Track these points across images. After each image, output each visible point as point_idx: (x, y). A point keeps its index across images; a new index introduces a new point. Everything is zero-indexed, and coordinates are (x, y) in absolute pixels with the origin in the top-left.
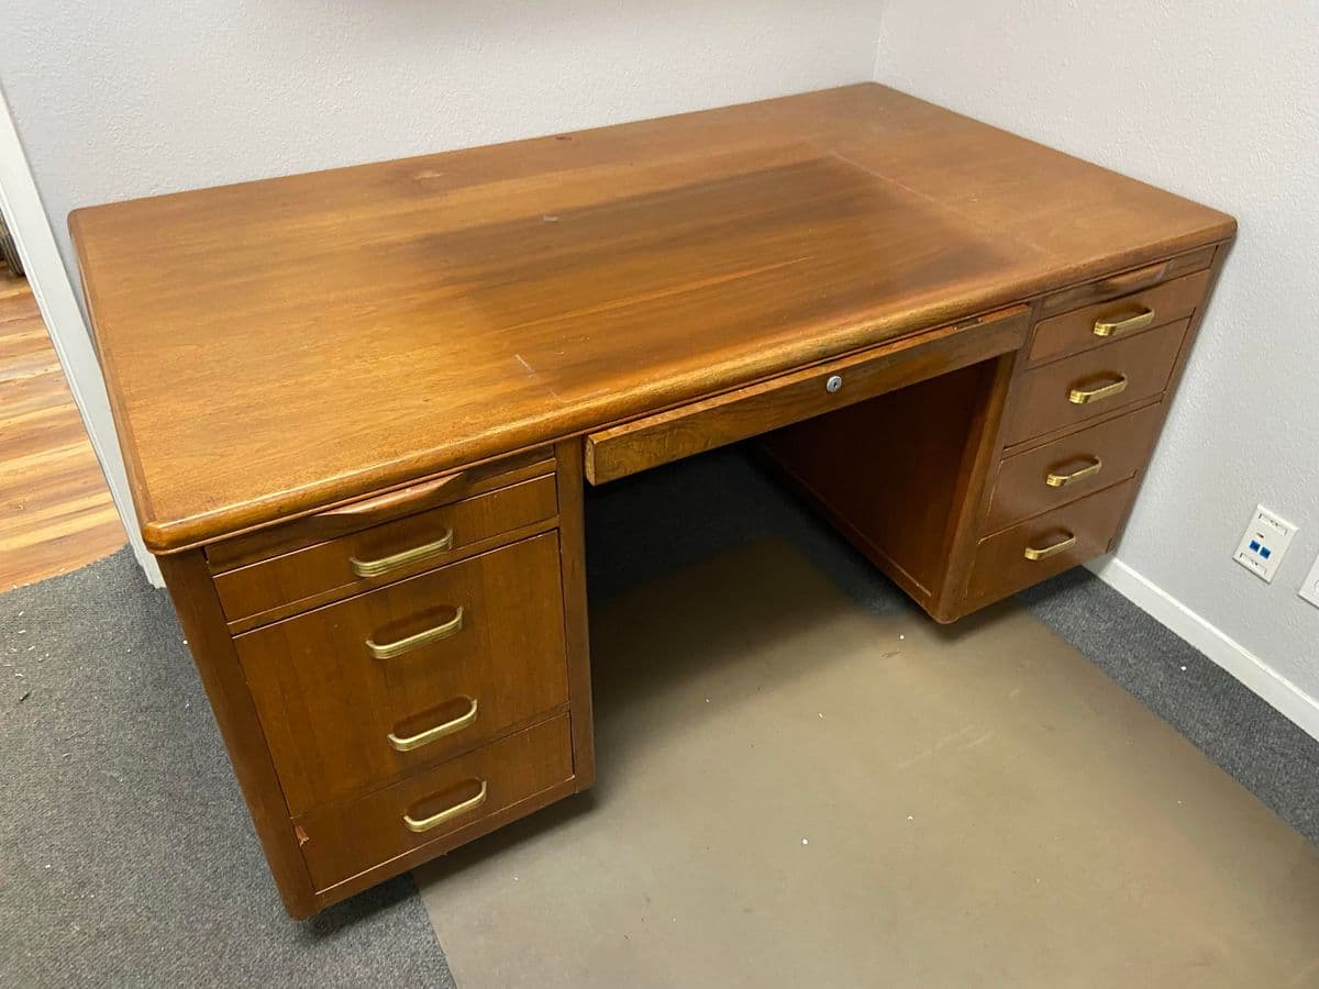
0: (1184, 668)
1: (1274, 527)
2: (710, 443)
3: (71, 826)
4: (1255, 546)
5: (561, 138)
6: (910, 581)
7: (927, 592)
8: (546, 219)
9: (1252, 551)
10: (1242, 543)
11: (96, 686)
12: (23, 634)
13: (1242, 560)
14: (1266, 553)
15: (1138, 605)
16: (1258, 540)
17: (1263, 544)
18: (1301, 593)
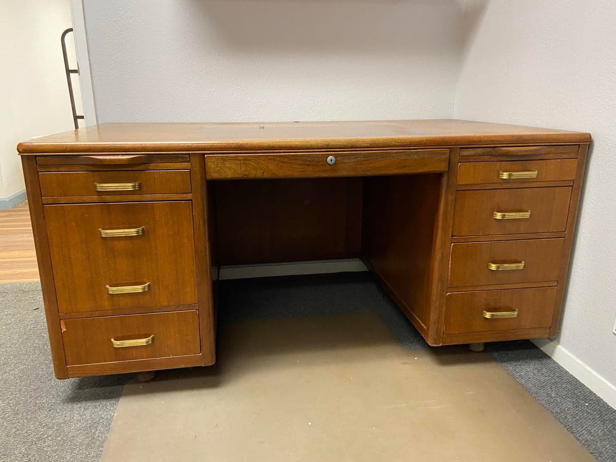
0: (588, 404)
2: (265, 173)
6: (419, 323)
7: (424, 326)
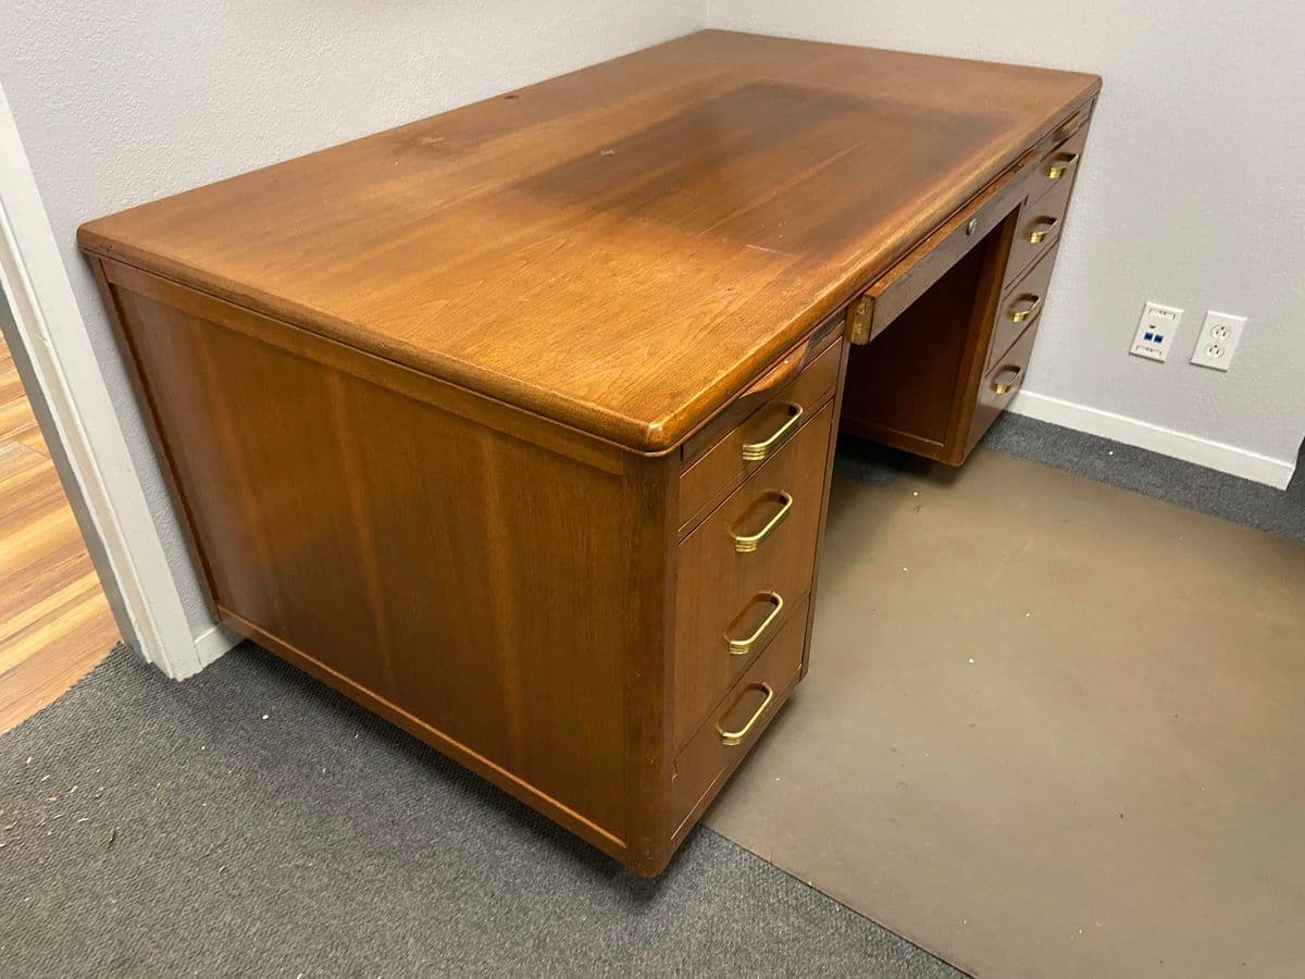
0: (1111, 453)
1: (1163, 316)
3: (292, 929)
4: (1148, 337)
5: (510, 96)
8: (603, 153)
9: (1147, 341)
10: (1137, 337)
11: (194, 794)
12: (49, 780)
13: (1139, 352)
14: (1159, 339)
15: (1048, 421)
16: (1150, 331)
17: (1155, 333)
18: (1193, 361)
